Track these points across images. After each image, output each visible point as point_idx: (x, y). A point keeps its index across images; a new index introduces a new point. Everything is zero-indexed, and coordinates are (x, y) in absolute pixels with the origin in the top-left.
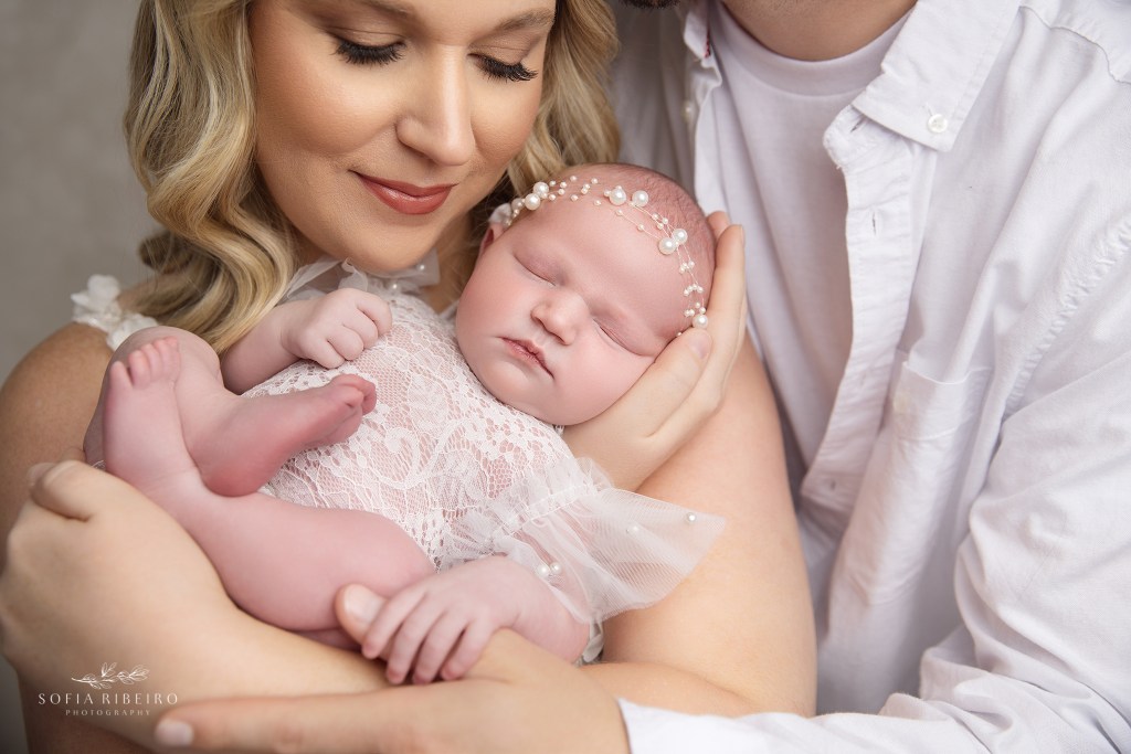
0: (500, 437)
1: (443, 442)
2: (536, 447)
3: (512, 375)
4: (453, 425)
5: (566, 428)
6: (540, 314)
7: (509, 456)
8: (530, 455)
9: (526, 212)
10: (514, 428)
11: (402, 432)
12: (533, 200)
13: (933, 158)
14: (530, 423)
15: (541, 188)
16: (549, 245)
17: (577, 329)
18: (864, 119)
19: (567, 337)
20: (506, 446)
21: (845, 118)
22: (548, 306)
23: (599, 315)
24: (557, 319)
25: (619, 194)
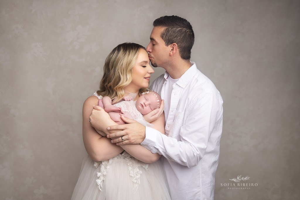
0: (136, 113)
1: (131, 112)
2: (139, 115)
3: (140, 107)
4: (132, 111)
5: (144, 115)
6: (145, 103)
7: (137, 115)
9: (147, 94)
10: (138, 113)
12: (147, 93)
13: (183, 89)
15: (148, 92)
16: (147, 97)
17: (147, 105)
18: (177, 84)
19: (146, 106)
21: (175, 84)
22: (145, 102)
23: (149, 104)
24: (146, 104)
25: (155, 95)
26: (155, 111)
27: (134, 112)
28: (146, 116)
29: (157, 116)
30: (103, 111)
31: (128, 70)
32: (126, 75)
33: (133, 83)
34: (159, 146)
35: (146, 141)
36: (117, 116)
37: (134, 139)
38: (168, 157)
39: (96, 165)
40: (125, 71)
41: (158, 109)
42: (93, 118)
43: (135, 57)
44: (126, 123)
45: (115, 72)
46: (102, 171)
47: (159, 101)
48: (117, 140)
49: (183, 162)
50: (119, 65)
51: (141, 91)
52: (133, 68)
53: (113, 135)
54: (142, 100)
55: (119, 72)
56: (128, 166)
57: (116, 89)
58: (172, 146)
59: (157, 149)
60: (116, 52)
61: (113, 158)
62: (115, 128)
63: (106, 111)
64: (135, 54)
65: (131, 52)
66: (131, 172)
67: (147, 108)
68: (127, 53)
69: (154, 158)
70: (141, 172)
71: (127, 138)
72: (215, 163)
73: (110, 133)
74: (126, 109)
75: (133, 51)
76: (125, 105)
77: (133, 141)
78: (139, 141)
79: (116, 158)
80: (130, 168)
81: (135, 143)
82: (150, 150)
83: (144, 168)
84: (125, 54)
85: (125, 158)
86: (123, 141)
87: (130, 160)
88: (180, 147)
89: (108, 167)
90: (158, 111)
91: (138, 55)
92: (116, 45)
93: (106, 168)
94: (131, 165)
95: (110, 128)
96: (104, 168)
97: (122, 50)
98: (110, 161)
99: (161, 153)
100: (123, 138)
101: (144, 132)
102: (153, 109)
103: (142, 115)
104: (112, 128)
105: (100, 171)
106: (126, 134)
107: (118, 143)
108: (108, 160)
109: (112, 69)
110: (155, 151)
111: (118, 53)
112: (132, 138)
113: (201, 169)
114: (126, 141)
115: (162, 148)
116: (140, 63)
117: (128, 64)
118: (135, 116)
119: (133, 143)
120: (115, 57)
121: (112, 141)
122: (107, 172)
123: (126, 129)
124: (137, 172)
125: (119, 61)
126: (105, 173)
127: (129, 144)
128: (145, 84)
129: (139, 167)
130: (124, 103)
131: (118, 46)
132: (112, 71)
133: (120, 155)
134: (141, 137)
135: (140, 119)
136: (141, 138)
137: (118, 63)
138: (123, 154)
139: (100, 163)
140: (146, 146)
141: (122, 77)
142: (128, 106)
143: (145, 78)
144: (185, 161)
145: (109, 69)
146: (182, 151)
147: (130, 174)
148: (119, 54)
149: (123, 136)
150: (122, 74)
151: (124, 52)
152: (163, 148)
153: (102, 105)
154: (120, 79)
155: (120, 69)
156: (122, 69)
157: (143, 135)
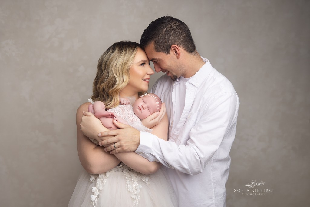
0: (133, 118)
2: (136, 119)
3: (138, 110)
4: (128, 115)
8: (135, 120)
10: (135, 117)
11: (123, 115)
12: (145, 95)
13: (197, 88)
14: (137, 117)
16: (145, 99)
17: (145, 108)
20: (133, 119)
22: (143, 105)
23: (148, 107)
24: (144, 106)
25: (154, 96)
26: (155, 115)
27: (130, 117)
28: (144, 120)
29: (157, 119)
30: (93, 116)
31: (124, 71)
32: (123, 77)
33: (129, 84)
34: (156, 152)
35: (141, 147)
36: (109, 121)
37: (127, 146)
38: (166, 164)
39: (92, 178)
40: (120, 71)
41: (158, 113)
42: (83, 125)
43: (132, 56)
44: (119, 128)
45: (108, 72)
46: (98, 186)
47: (158, 103)
48: (109, 148)
49: (184, 169)
50: (113, 65)
51: (140, 93)
52: (130, 69)
53: (105, 142)
54: (140, 103)
55: (113, 74)
56: (126, 179)
57: (112, 93)
58: (170, 151)
59: (154, 156)
60: (111, 51)
61: (110, 170)
62: (106, 134)
63: (96, 116)
64: (132, 52)
65: (127, 51)
66: (130, 186)
67: (145, 112)
68: (124, 51)
69: (153, 167)
70: (141, 186)
71: (120, 145)
72: (226, 171)
73: (102, 140)
74: (121, 114)
75: (130, 49)
76: (121, 110)
77: (125, 148)
78: (133, 148)
79: (113, 171)
80: (128, 182)
81: (129, 150)
82: (147, 158)
83: (144, 182)
84: (121, 53)
85: (123, 170)
86: (116, 148)
87: (128, 173)
88: (179, 151)
89: (105, 181)
90: (157, 115)
91: (135, 54)
92: (111, 45)
93: (102, 182)
94: (130, 179)
95: (101, 134)
96: (100, 182)
97: (117, 49)
98: (108, 174)
99: (158, 160)
100: (116, 145)
101: (139, 137)
102: (152, 112)
103: (141, 119)
104: (103, 135)
105: (95, 186)
106: (118, 140)
107: (111, 151)
108: (105, 173)
109: (105, 70)
110: (152, 158)
111: (113, 52)
112: (124, 145)
113: (212, 178)
114: (119, 149)
115: (159, 154)
116: (137, 63)
117: (124, 63)
118: (132, 121)
119: (126, 150)
120: (108, 56)
121: (105, 149)
122: (103, 186)
123: (118, 134)
124: (137, 186)
125: (112, 61)
126: (101, 188)
127: (122, 152)
128: (144, 86)
129: (138, 180)
130: (120, 107)
131: (113, 45)
132: (105, 72)
133: (118, 167)
134: (136, 143)
135: (138, 123)
136: (135, 145)
137: (111, 63)
138: (121, 166)
139: (96, 176)
140: (142, 154)
141: (117, 79)
142: (123, 111)
143: (144, 80)
144: (186, 167)
145: (102, 70)
146: (181, 155)
147: (128, 188)
148: (113, 54)
149: (116, 142)
150: (117, 75)
151: (120, 51)
152: (161, 154)
153: (93, 111)
154: (116, 81)
155: (114, 70)
156: (116, 70)
157: (138, 141)
